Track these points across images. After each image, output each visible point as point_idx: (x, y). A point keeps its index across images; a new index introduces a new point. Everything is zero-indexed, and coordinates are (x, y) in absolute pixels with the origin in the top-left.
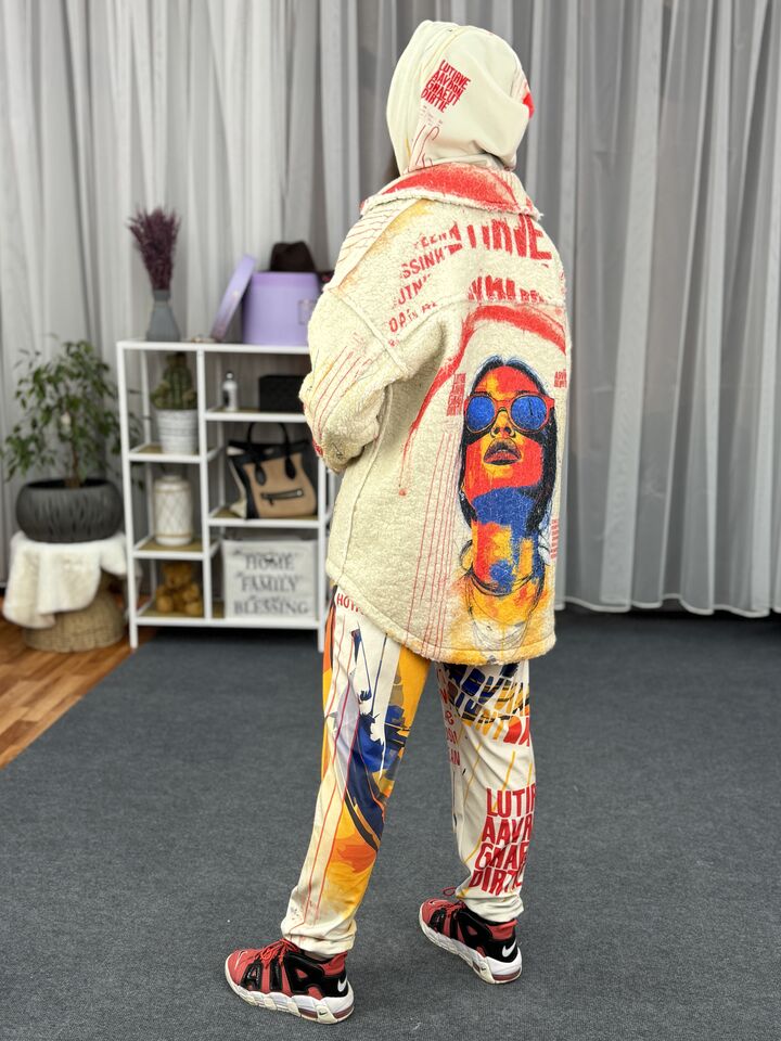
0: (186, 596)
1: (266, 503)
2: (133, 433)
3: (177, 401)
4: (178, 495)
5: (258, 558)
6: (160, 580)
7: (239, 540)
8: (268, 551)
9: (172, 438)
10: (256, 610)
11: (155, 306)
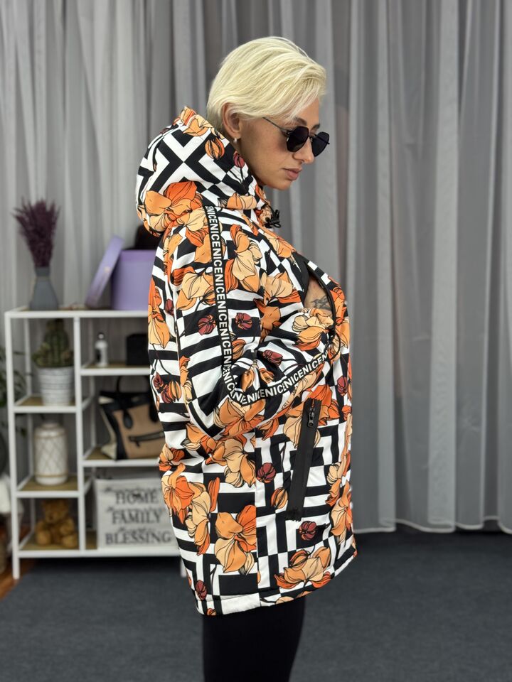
0: (63, 530)
1: (133, 445)
3: (57, 360)
4: (55, 440)
5: (127, 494)
7: (110, 478)
8: (135, 487)
9: (50, 392)
10: (125, 542)
11: (37, 281)
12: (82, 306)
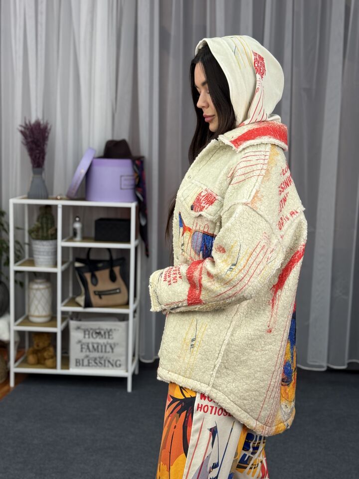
0: (46, 354)
1: (97, 297)
2: (18, 253)
3: (45, 235)
4: (43, 291)
5: (91, 332)
6: (30, 345)
7: (80, 320)
8: (97, 327)
9: (40, 257)
10: (89, 365)
11: (33, 178)
12: (64, 197)
